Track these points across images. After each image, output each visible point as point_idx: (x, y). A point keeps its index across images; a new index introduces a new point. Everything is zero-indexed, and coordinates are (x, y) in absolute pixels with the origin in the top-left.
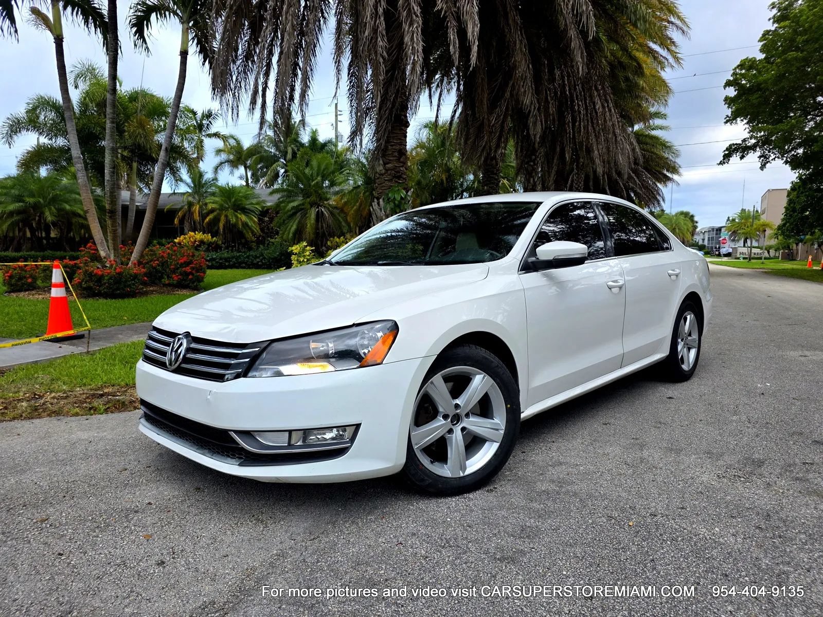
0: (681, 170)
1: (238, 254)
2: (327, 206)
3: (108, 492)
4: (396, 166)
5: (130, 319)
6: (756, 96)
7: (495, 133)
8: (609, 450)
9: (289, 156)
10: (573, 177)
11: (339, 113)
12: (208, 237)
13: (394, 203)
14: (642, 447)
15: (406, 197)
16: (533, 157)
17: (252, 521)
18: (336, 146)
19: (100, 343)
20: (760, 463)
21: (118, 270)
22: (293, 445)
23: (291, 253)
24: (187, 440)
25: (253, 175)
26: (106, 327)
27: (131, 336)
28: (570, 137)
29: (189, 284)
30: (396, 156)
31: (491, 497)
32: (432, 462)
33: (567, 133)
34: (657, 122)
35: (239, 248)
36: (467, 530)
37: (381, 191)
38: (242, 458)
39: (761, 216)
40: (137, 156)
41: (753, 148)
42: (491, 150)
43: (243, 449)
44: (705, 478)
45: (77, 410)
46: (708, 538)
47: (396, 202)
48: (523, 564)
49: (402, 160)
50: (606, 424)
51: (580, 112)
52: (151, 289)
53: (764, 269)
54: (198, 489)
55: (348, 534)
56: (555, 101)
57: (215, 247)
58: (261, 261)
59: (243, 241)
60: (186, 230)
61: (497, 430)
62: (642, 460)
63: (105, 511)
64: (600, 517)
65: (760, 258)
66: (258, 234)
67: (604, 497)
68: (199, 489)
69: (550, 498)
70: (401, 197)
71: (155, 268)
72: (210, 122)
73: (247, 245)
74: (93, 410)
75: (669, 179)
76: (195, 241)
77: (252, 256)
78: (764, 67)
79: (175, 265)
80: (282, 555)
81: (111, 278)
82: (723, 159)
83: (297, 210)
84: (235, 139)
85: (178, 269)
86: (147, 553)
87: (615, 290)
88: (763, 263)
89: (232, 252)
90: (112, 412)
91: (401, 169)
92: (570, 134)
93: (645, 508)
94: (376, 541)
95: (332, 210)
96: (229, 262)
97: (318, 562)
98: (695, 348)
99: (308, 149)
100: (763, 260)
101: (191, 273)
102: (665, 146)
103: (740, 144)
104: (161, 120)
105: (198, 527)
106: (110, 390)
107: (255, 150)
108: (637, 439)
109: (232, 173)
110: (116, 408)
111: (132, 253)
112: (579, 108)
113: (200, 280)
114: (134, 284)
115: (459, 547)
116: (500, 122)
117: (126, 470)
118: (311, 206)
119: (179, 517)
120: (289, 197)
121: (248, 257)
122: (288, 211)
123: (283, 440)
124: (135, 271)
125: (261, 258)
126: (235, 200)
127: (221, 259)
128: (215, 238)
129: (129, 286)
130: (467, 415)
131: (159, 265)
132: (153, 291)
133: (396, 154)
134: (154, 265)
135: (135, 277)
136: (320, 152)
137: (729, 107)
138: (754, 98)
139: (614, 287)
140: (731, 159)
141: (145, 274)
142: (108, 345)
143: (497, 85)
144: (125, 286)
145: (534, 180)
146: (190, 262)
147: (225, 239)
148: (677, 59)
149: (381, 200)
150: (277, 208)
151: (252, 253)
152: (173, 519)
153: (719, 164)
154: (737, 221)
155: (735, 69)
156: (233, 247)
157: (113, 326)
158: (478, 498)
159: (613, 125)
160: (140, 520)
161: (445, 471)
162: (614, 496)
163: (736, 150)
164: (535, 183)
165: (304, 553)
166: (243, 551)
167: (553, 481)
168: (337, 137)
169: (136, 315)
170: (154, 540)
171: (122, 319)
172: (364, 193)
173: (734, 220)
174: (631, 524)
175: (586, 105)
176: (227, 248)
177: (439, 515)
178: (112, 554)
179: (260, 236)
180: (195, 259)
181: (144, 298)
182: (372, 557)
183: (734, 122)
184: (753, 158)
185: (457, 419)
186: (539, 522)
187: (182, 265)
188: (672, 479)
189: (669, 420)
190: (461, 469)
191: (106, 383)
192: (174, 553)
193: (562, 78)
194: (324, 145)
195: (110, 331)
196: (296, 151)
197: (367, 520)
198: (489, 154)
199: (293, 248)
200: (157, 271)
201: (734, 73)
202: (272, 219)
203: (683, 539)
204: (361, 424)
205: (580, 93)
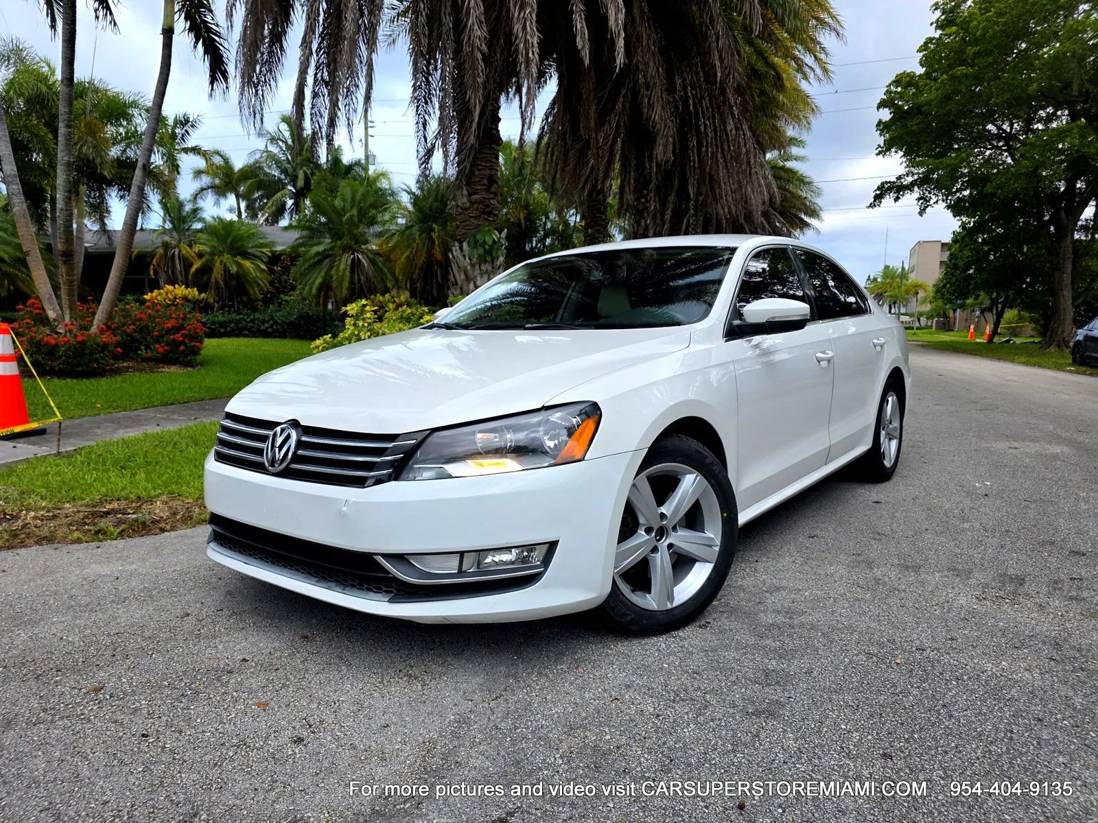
0: (823, 214)
1: (238, 317)
2: (366, 251)
3: (175, 647)
4: (485, 198)
5: (106, 406)
6: (916, 121)
7: (603, 157)
8: (831, 569)
9: (301, 183)
10: (689, 220)
11: (370, 124)
12: (193, 293)
13: (484, 248)
14: (870, 565)
15: (499, 240)
16: (645, 192)
17: (401, 678)
18: (366, 169)
19: (72, 440)
20: (1021, 581)
21: (80, 338)
22: (465, 572)
23: (346, 315)
24: (297, 570)
25: (248, 207)
26: (73, 418)
27: (114, 431)
28: (694, 165)
29: (179, 358)
30: (485, 185)
31: (707, 634)
32: (633, 591)
33: (690, 161)
34: (795, 150)
35: (238, 308)
36: (695, 678)
37: (464, 231)
38: (392, 592)
39: (910, 275)
40: (86, 176)
41: (910, 187)
42: (597, 180)
43: (395, 579)
44: (962, 601)
45: (76, 534)
46: (998, 674)
47: (487, 247)
48: (786, 718)
49: (492, 189)
50: (813, 537)
51: (707, 135)
52: (125, 364)
53: (918, 341)
54: (305, 637)
55: (540, 689)
56: (676, 118)
57: (205, 307)
58: (272, 326)
59: (245, 298)
60: (161, 282)
61: (710, 546)
62: (877, 581)
63: (185, 673)
64: (856, 655)
65: (912, 328)
66: (266, 290)
67: (851, 629)
68: (307, 637)
69: (783, 632)
70: (494, 239)
71: (129, 335)
72: (186, 131)
73: (251, 305)
74: (100, 535)
75: (807, 225)
76: (176, 298)
77: (258, 319)
78: (926, 85)
79: (159, 331)
80: (462, 721)
81: (69, 349)
82: (875, 201)
83: (324, 256)
84: (221, 156)
85: (163, 336)
86: (270, 727)
87: (824, 364)
88: (915, 334)
89: (229, 313)
90: (130, 537)
91: (492, 202)
92: (694, 163)
93: (907, 641)
94: (582, 698)
95: (374, 257)
96: (225, 327)
97: (516, 728)
98: (896, 438)
99: (328, 173)
100: (915, 330)
101: (183, 343)
102: (802, 181)
103: (894, 183)
104: (121, 125)
105: (328, 688)
106: (115, 505)
107: (252, 172)
108: (859, 555)
109: (217, 203)
110: (134, 530)
111: (94, 314)
112: (705, 128)
113: (196, 351)
114: (102, 358)
115: (694, 700)
116: (610, 143)
117: (188, 615)
118: (344, 251)
119: (295, 677)
120: (310, 238)
121: (252, 321)
122: (311, 258)
123: (452, 565)
124: (104, 340)
125: (271, 322)
126: (233, 241)
127: (213, 323)
128: (203, 294)
129: (97, 361)
130: (674, 528)
131: (136, 332)
132: (128, 368)
133: (485, 182)
134: (128, 331)
135: (105, 347)
136: (344, 178)
137: (881, 135)
138: (914, 124)
139: (823, 359)
140: (883, 200)
141: (117, 345)
142: (88, 443)
143: (604, 94)
144: (90, 361)
145: (646, 222)
146: (181, 328)
147: (218, 295)
148: (825, 71)
149: (465, 245)
150: (294, 255)
151: (257, 315)
152: (288, 680)
153: (868, 207)
154: (879, 280)
155: (890, 85)
156: (230, 307)
157: (83, 416)
158: (690, 635)
159: (748, 152)
160: (241, 684)
161: (650, 602)
162: (863, 626)
163: (890, 190)
164: (647, 226)
165: (492, 718)
166: (407, 719)
167: (779, 612)
168: (367, 157)
169: (114, 401)
170: (273, 709)
171: (94, 407)
172: (420, 235)
173: (875, 280)
174: (898, 661)
175: (715, 126)
176: (222, 308)
177: (651, 660)
178: (221, 730)
179: (269, 292)
180: (188, 322)
181: (119, 379)
182: (586, 718)
183: (888, 153)
184: (910, 199)
185: (662, 532)
186: (783, 664)
187: (169, 331)
188: (924, 604)
189: (887, 530)
190: (668, 600)
191: (106, 496)
192: (310, 726)
193: (685, 88)
194: (350, 168)
195: (80, 424)
196: (310, 176)
197: (557, 671)
198: (594, 187)
199: (349, 308)
200: (134, 340)
201: (887, 91)
202: (286, 270)
203: (970, 678)
204: (557, 541)
205: (707, 109)
